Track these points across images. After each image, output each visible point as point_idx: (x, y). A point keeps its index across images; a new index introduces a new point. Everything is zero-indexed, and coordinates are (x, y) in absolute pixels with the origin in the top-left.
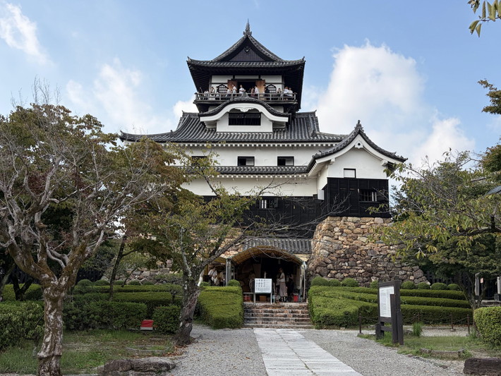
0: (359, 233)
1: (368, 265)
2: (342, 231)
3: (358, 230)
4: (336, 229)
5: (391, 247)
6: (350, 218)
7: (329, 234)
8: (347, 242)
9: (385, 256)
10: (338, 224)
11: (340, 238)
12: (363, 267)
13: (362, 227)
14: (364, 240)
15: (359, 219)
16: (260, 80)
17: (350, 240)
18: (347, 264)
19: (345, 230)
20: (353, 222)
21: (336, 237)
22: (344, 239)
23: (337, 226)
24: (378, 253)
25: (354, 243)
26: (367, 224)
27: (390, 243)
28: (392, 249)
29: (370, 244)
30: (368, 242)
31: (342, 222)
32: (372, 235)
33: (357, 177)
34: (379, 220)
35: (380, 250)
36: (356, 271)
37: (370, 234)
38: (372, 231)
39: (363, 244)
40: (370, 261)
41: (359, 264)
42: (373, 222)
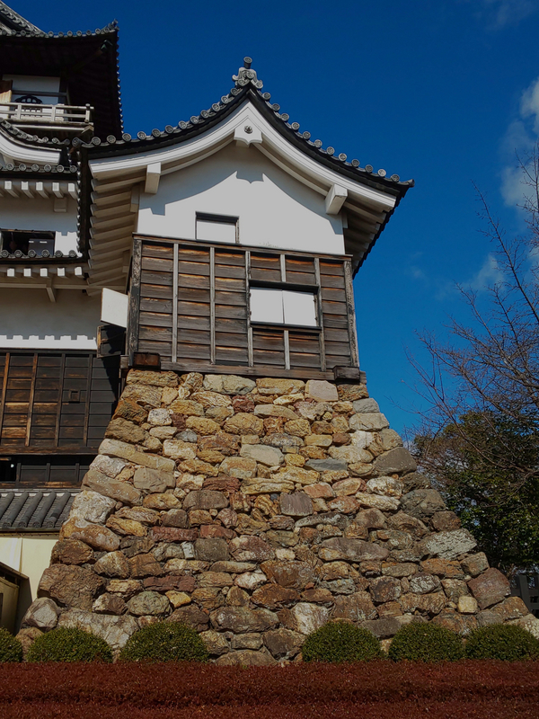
0: (249, 432)
1: (281, 553)
2: (179, 423)
3: (242, 420)
4: (158, 416)
5: (372, 484)
6: (213, 380)
7: (125, 432)
8: (197, 463)
9: (349, 515)
10: (167, 398)
11: (169, 448)
12: (257, 562)
13: (260, 409)
14: (271, 456)
15: (249, 383)
17: (211, 454)
18: (188, 549)
19: (190, 421)
20: (224, 392)
21: (154, 444)
22: (188, 452)
23: (163, 405)
24: (322, 504)
25: (224, 466)
26: (279, 400)
27: (366, 469)
28: (374, 492)
29: (291, 470)
30: (283, 464)
31: (182, 391)
32: (295, 440)
33: (242, 242)
34: (323, 390)
35: (329, 493)
36: (227, 579)
37: (290, 434)
38: (298, 424)
39: (263, 470)
40: (289, 538)
41: (244, 548)
42: (300, 396)
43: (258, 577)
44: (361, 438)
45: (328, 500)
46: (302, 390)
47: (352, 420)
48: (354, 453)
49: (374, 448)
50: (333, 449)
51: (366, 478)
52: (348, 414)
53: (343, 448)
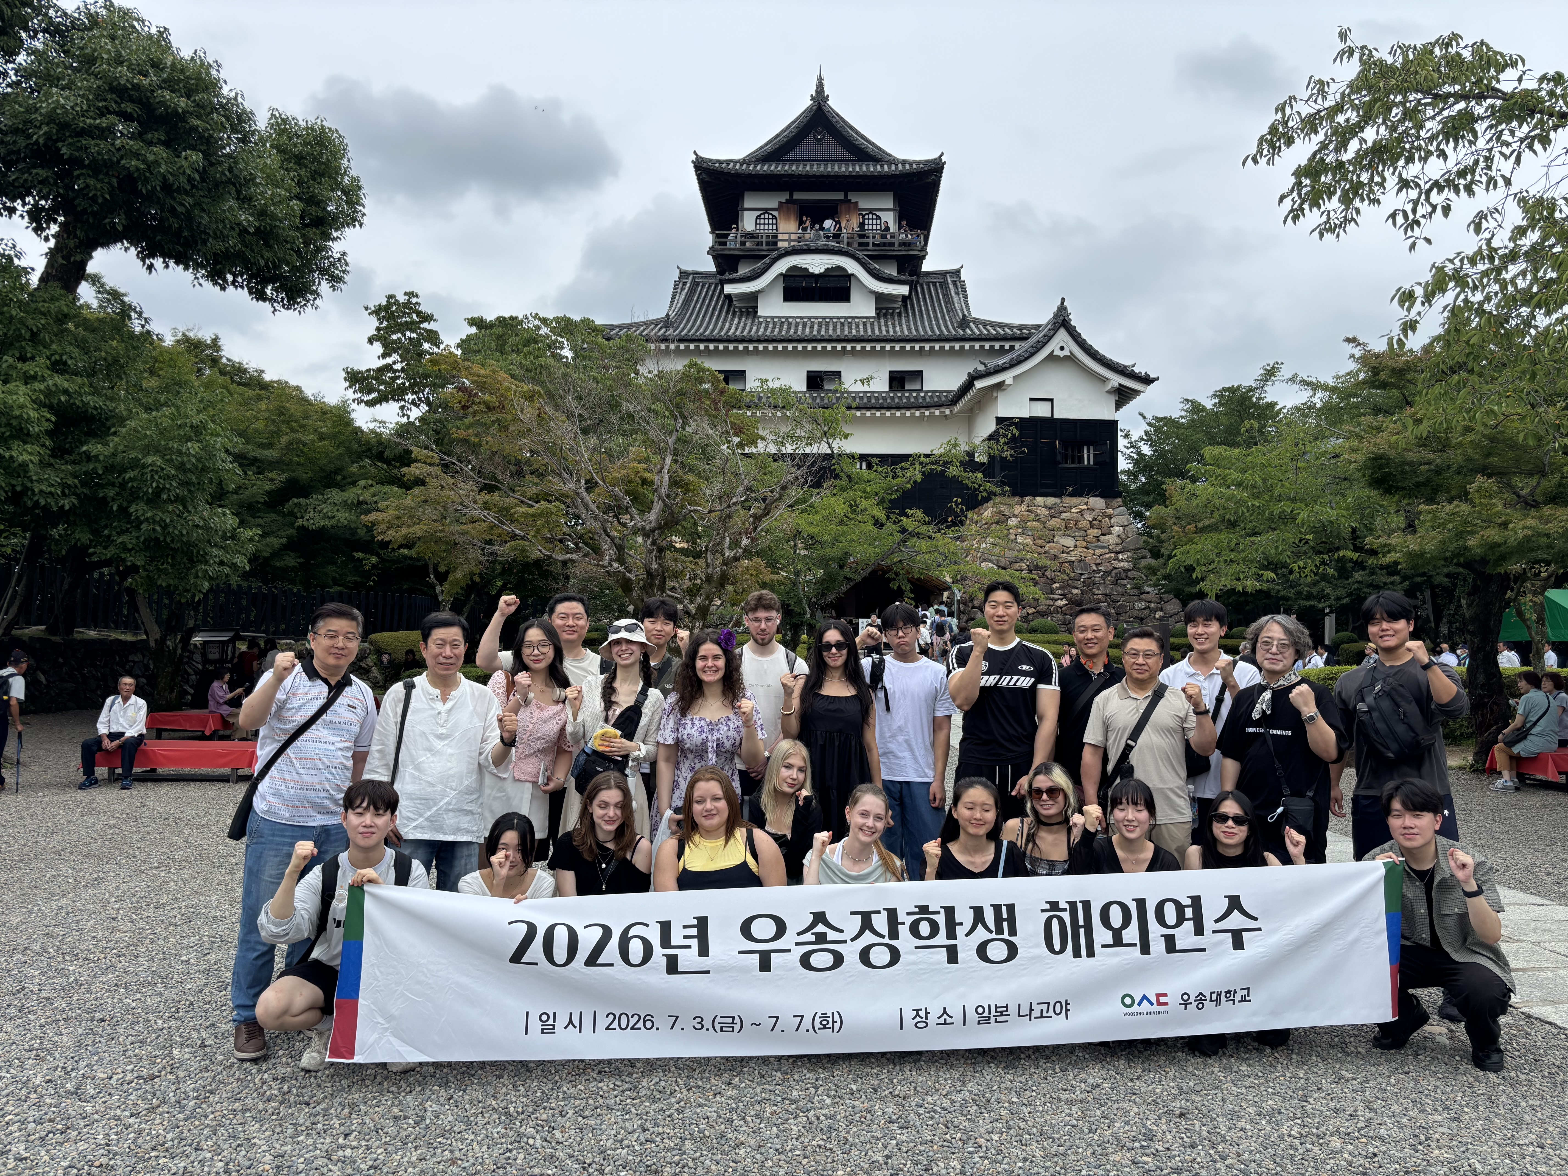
0: (1059, 529)
1: (1075, 591)
2: (1023, 525)
3: (1053, 522)
4: (1013, 522)
5: (1120, 556)
6: (1039, 500)
8: (1034, 547)
9: (1108, 573)
10: (1016, 512)
11: (1020, 539)
13: (1064, 516)
14: (1069, 542)
15: (1057, 500)
16: (847, 201)
17: (1040, 542)
19: (1029, 523)
20: (1045, 507)
21: (1012, 537)
22: (1029, 541)
23: (1015, 516)
24: (1094, 568)
25: (1047, 548)
26: (1074, 510)
27: (1118, 548)
28: (1122, 560)
29: (1080, 550)
30: (1076, 546)
31: (1024, 507)
32: (1082, 533)
33: (1055, 417)
34: (1097, 502)
35: (1098, 561)
36: (1051, 603)
37: (1080, 529)
38: (1084, 524)
39: (1065, 550)
40: (1079, 584)
41: (1057, 589)
42: (1085, 507)
43: (1064, 602)
44: (1116, 530)
45: (1097, 565)
46: (1086, 504)
47: (1112, 521)
48: (1111, 539)
49: (1123, 536)
50: (1102, 538)
51: (1118, 553)
52: (1110, 517)
53: (1107, 537)
